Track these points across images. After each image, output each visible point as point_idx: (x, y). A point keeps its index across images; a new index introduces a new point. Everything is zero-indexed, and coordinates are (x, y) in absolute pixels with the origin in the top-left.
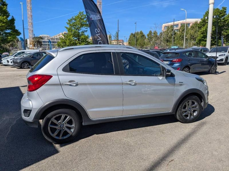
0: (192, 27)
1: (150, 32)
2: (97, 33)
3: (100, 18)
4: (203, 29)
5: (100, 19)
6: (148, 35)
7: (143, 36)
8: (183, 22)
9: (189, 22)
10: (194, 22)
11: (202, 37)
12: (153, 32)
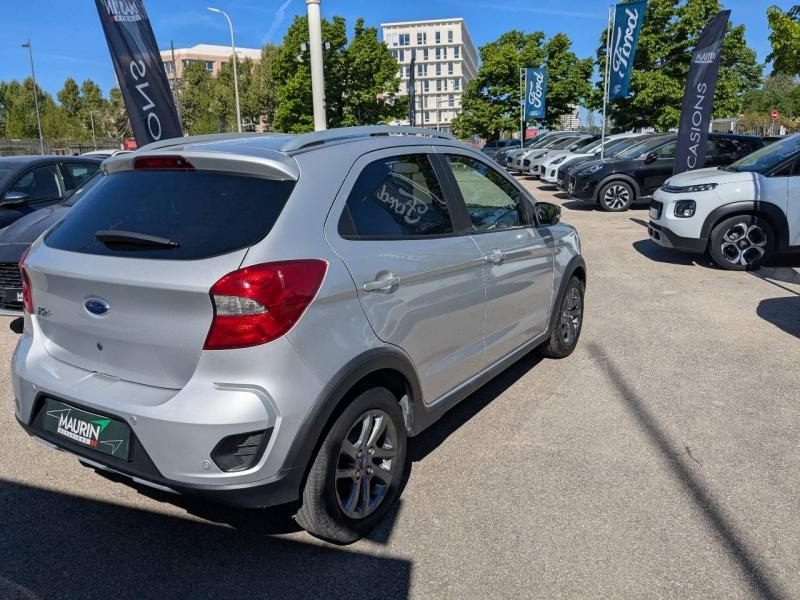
0: (222, 74)
1: (71, 88)
2: (136, 78)
3: (138, 18)
4: (293, 83)
5: (139, 23)
6: (63, 98)
7: (42, 98)
8: (188, 55)
9: (208, 56)
10: (225, 58)
11: (293, 111)
12: (80, 84)
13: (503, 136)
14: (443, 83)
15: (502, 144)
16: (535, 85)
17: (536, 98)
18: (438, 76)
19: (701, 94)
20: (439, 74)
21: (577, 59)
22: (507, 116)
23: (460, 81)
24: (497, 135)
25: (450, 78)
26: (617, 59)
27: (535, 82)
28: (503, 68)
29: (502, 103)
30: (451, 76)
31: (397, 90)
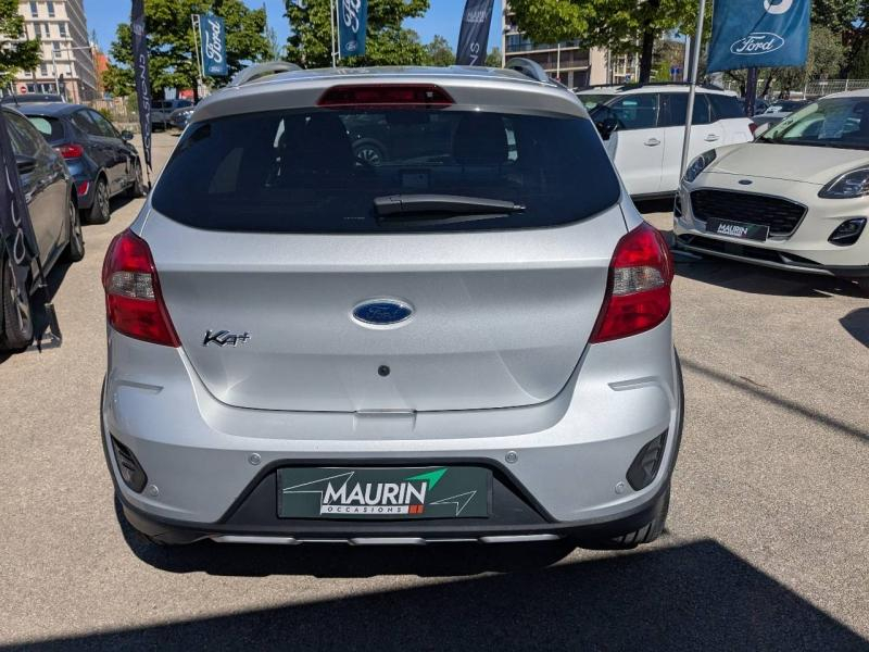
13: (170, 94)
14: (43, 27)
15: (169, 104)
16: (211, 36)
17: (215, 50)
18: (35, 19)
19: (474, 53)
20: (36, 16)
21: (247, 10)
22: (171, 70)
23: (66, 26)
24: (161, 94)
25: (52, 22)
26: (347, 12)
27: (211, 32)
28: (165, 13)
29: (164, 54)
30: (52, 19)
31: (21, 32)
